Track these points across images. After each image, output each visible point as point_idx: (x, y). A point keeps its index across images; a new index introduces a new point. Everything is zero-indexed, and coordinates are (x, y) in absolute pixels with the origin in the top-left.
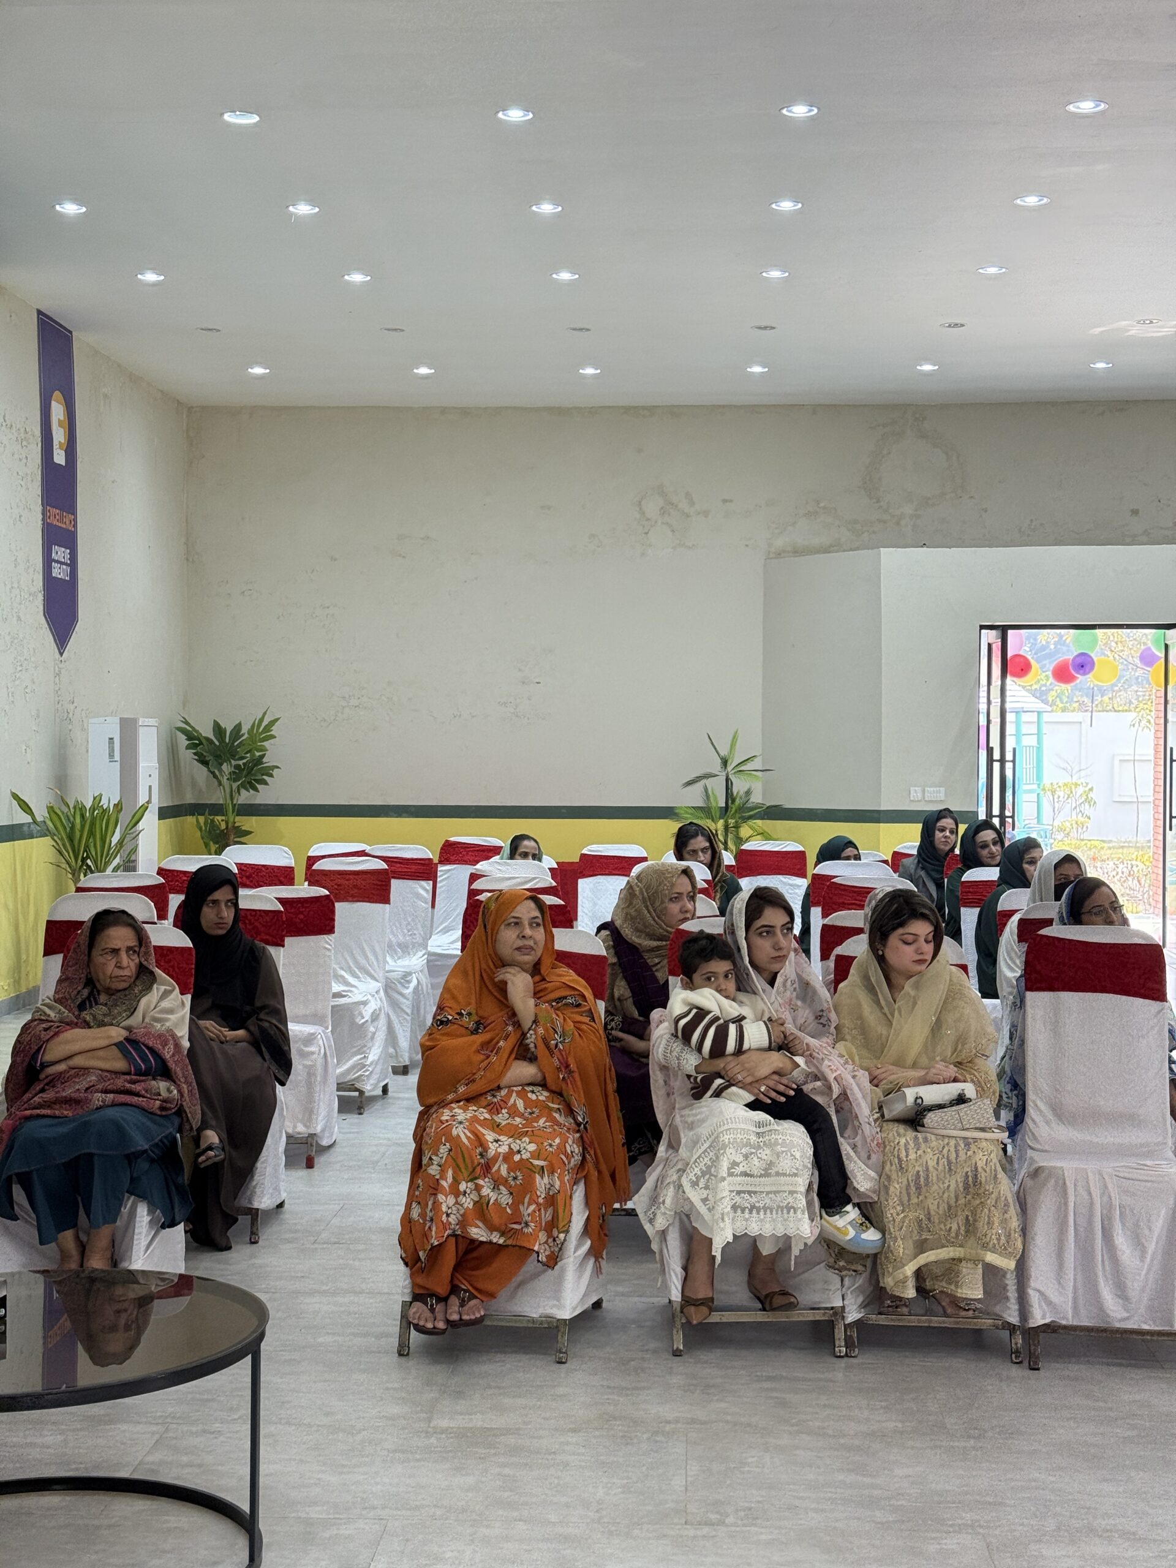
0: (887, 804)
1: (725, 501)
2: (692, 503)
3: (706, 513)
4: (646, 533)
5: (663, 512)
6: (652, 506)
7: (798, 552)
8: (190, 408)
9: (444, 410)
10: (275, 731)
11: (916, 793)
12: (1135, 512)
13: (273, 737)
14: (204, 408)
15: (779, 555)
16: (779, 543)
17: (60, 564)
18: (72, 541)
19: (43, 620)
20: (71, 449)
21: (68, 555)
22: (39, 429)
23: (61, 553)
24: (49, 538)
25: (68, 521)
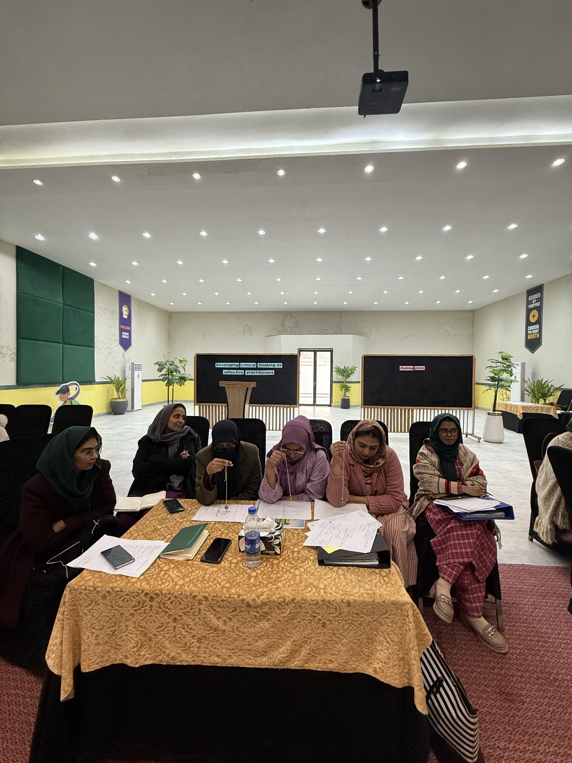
1: (258, 327)
2: (253, 328)
3: (255, 330)
4: (245, 333)
5: (248, 329)
6: (246, 328)
7: (270, 336)
8: (170, 312)
12: (327, 330)
14: (172, 312)
15: (267, 336)
16: (267, 334)
17: (125, 335)
18: (129, 332)
19: (119, 345)
20: (129, 316)
21: (128, 334)
22: (118, 311)
23: (126, 333)
24: (121, 331)
25: (128, 328)
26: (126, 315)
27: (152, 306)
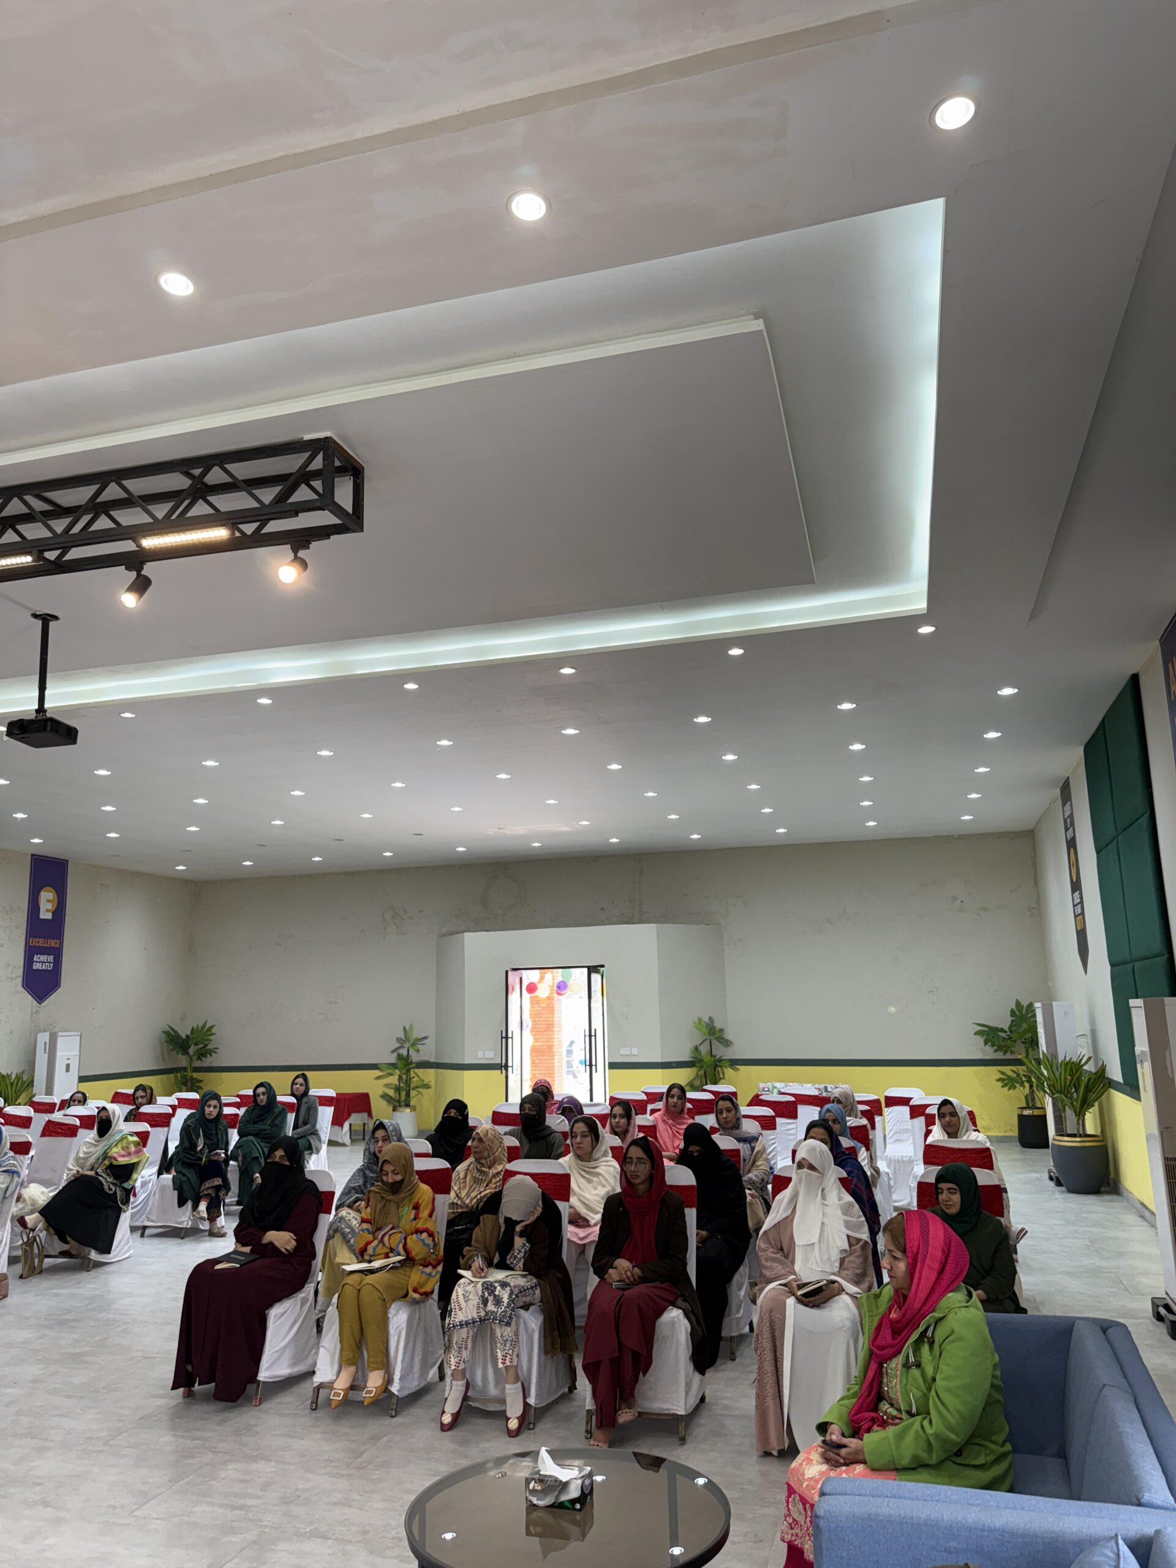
0: (467, 1062)
1: (420, 912)
2: (406, 913)
3: (412, 918)
4: (385, 928)
5: (393, 918)
6: (389, 916)
7: (451, 934)
8: (196, 883)
9: (301, 876)
10: (214, 1031)
11: (480, 1054)
12: (602, 909)
13: (214, 1034)
15: (443, 936)
16: (444, 931)
17: (42, 962)
18: (57, 954)
19: (22, 989)
20: (60, 912)
21: (51, 958)
22: (25, 905)
23: (43, 958)
24: (30, 952)
25: (53, 943)
26: (48, 911)
27: (135, 874)
